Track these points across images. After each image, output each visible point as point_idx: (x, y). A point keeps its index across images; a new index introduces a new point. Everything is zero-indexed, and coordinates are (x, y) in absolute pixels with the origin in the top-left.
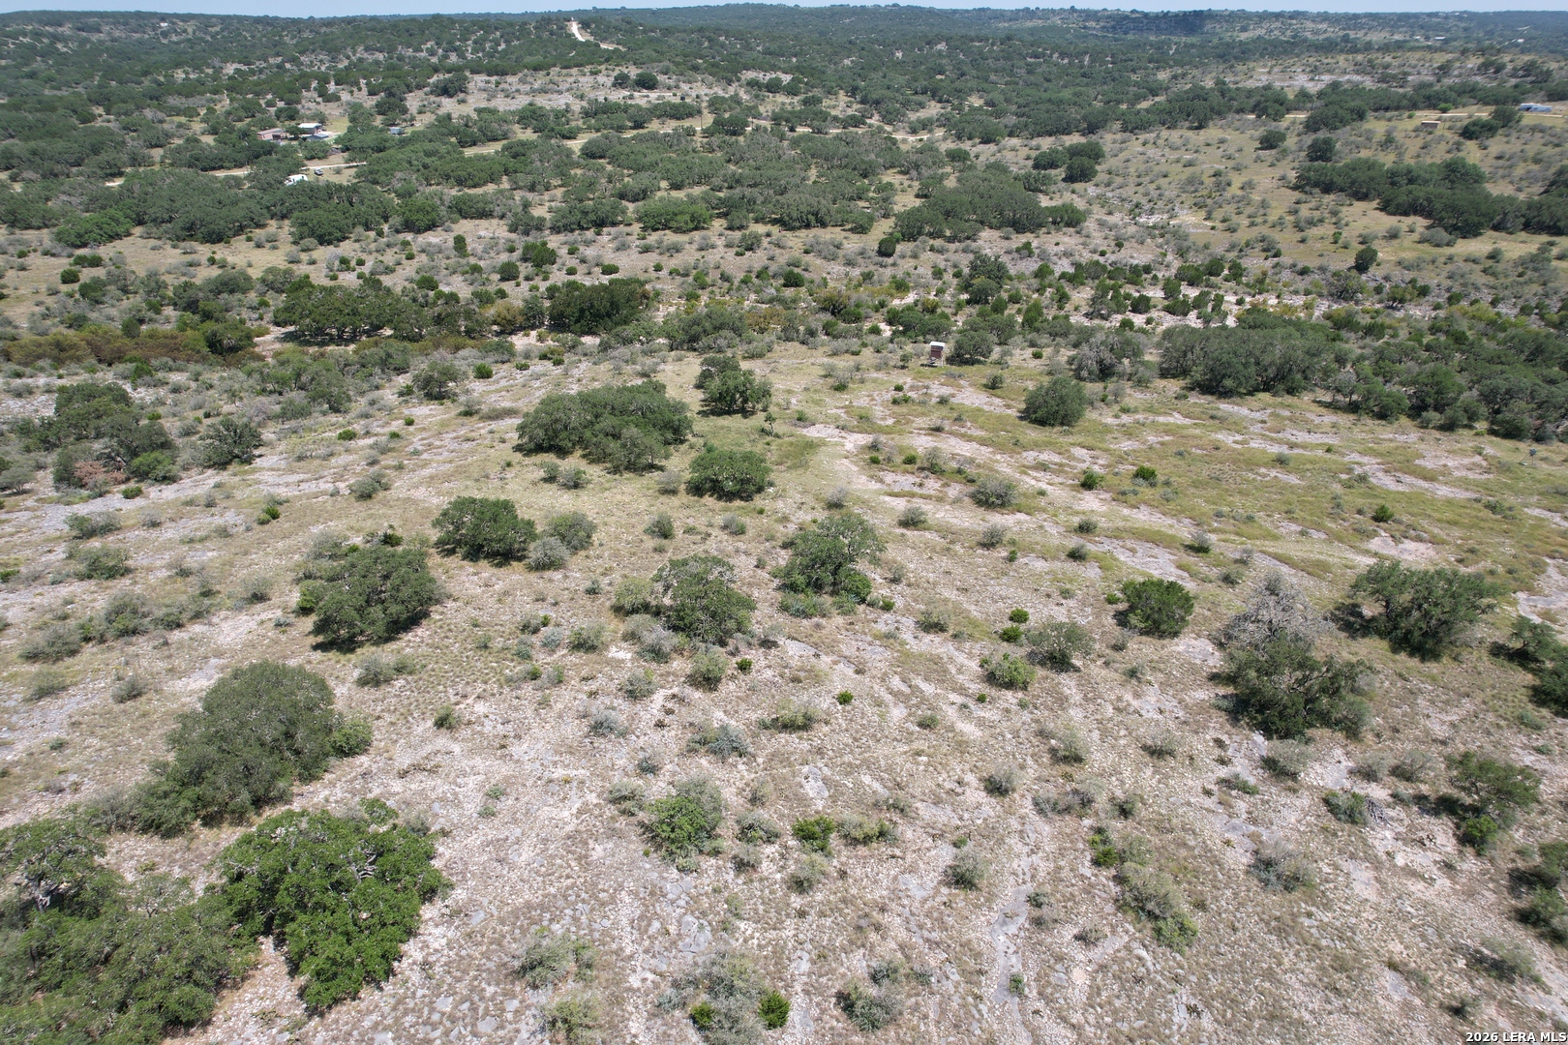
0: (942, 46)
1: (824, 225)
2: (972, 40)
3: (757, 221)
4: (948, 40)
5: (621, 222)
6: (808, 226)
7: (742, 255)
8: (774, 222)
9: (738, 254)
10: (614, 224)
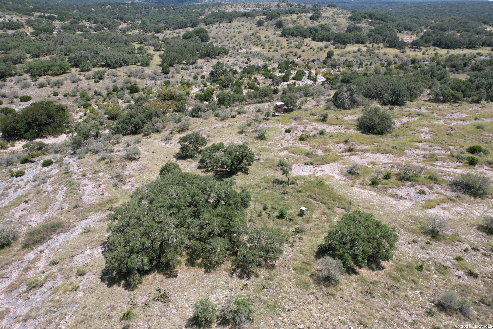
0: (108, 6)
1: (128, 65)
2: (120, 4)
3: (94, 67)
4: (110, 4)
5: (15, 74)
6: (121, 66)
7: (98, 82)
8: (103, 66)
9: (95, 82)
10: (11, 75)
